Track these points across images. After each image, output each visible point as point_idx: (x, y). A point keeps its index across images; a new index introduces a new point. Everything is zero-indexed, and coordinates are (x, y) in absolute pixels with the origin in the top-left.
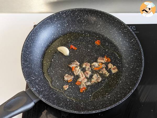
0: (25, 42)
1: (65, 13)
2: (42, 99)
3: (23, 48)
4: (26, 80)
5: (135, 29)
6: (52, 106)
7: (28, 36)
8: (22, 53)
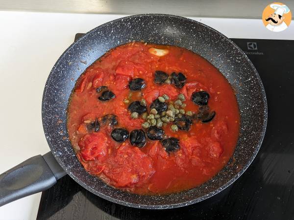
0: (54, 68)
1: (131, 21)
2: (71, 174)
3: (48, 78)
4: (46, 135)
5: (256, 49)
6: (86, 188)
7: (60, 58)
8: (45, 88)
